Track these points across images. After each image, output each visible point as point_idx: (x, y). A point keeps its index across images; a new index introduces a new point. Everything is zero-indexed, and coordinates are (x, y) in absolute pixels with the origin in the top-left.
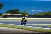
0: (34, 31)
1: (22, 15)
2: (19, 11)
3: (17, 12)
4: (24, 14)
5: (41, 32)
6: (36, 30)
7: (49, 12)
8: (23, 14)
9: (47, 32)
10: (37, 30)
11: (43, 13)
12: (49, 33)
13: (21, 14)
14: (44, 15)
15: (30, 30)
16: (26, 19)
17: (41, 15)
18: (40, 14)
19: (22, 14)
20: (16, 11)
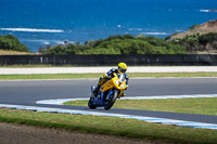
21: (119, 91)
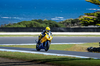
7: (36, 21)
9: (33, 59)
10: (13, 55)
12: (37, 60)
14: (27, 26)
17: (20, 26)
18: (19, 24)
21: (50, 41)
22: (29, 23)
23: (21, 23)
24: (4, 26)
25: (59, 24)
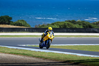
0: (41, 57)
1: (18, 27)
2: (11, 18)
3: (7, 22)
4: (22, 26)
5: (55, 60)
6: (44, 55)
7: (70, 22)
8: (20, 25)
10: (46, 56)
11: (57, 23)
13: (15, 25)
14: (60, 27)
15: (33, 57)
16: (49, 35)
19: (17, 25)
20: (4, 20)
22: (62, 24)
23: (55, 23)
24: (38, 27)
25: (92, 25)
